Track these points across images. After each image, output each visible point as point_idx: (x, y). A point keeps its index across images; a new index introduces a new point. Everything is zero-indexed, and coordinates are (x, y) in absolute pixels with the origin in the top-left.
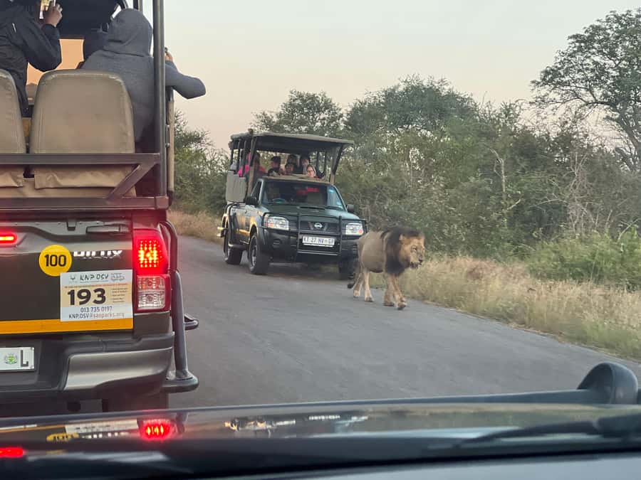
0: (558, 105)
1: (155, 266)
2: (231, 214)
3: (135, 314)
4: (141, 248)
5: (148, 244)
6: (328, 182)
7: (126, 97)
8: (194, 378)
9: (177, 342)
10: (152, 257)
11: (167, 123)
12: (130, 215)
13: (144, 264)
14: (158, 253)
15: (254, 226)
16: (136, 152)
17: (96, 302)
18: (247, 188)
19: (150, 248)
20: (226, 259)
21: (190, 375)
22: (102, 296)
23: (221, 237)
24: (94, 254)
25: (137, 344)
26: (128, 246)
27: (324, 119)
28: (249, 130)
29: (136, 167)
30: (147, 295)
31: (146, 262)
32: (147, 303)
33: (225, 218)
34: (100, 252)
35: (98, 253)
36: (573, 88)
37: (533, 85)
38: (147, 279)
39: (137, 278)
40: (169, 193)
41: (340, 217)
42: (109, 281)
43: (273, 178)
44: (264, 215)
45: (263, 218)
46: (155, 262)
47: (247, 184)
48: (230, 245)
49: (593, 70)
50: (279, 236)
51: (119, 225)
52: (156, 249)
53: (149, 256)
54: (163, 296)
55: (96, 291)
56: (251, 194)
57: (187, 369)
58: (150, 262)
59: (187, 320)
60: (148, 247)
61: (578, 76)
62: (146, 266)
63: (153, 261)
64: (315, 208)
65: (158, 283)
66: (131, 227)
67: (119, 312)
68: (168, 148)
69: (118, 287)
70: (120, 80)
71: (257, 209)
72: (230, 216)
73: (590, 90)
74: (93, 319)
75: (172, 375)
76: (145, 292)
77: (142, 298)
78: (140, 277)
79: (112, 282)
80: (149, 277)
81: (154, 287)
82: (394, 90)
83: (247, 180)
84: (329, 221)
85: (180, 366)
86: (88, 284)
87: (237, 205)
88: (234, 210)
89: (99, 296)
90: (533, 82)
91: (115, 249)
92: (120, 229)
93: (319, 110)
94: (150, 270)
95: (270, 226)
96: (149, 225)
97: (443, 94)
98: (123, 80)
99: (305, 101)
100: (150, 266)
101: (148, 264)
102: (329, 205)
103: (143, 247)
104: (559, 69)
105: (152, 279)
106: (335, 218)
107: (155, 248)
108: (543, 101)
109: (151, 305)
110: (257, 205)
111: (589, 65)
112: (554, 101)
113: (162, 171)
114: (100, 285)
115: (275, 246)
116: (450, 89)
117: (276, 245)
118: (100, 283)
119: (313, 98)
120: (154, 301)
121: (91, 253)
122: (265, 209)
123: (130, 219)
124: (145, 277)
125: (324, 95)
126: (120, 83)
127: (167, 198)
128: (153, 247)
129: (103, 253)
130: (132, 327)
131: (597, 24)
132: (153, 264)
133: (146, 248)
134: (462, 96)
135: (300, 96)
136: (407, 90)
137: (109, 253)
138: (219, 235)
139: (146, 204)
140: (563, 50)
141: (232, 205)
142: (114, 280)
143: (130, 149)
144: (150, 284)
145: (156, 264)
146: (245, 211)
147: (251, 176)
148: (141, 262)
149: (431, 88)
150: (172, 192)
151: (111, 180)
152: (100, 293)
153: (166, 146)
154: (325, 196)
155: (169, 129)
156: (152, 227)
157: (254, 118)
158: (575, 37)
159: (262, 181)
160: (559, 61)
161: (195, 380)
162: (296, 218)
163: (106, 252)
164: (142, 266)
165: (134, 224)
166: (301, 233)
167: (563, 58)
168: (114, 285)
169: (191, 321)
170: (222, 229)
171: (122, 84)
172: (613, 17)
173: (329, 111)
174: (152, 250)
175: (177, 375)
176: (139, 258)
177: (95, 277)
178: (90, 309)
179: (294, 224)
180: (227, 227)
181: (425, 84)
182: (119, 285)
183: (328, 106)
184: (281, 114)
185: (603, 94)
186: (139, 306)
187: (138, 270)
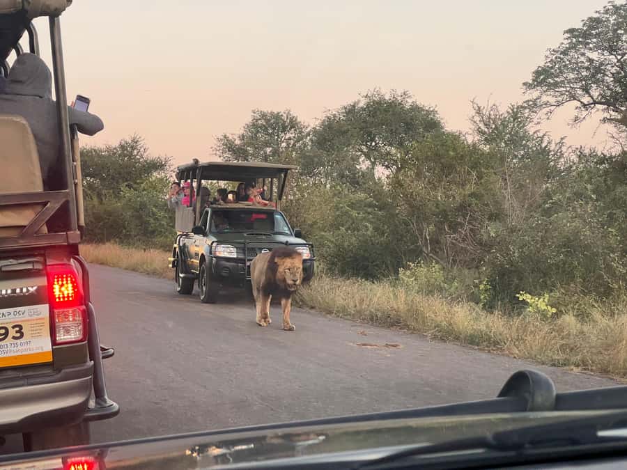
0: (552, 108)
1: (71, 299)
2: (181, 244)
3: (54, 347)
4: (56, 283)
5: (62, 278)
6: (274, 208)
7: (31, 137)
8: (115, 404)
9: (95, 371)
10: (68, 290)
11: (73, 161)
12: (42, 252)
13: (59, 298)
14: (73, 286)
15: (202, 255)
16: (45, 190)
17: (14, 338)
18: (195, 217)
19: (65, 282)
20: (179, 289)
21: (109, 402)
22: (20, 331)
23: (173, 267)
24: (9, 291)
25: (59, 376)
26: (43, 281)
27: (290, 139)
28: (194, 160)
29: (46, 205)
30: (64, 327)
31: (61, 296)
32: (64, 335)
33: (175, 248)
34: (15, 290)
35: (14, 291)
36: (568, 89)
37: (525, 87)
38: (63, 312)
39: (53, 312)
40: (80, 228)
41: (287, 242)
42: (27, 317)
43: (219, 206)
44: (212, 244)
45: (211, 247)
46: (70, 295)
47: (195, 214)
48: (181, 275)
49: (588, 69)
50: (228, 264)
51: (33, 262)
52: (71, 283)
53: (63, 290)
54: (81, 327)
55: (13, 327)
56: (199, 224)
57: (106, 397)
58: (66, 295)
59: (103, 349)
60: (62, 281)
61: (572, 76)
62: (62, 300)
63: (68, 294)
64: (261, 234)
65: (74, 315)
66: (44, 264)
67: (38, 346)
68: (76, 185)
69: (35, 322)
70: (24, 122)
71: (205, 238)
72: (180, 247)
73: (586, 90)
74: (13, 354)
75: (92, 404)
76: (61, 324)
77: (59, 332)
78: (56, 311)
79: (30, 318)
80: (65, 310)
81: (71, 319)
82: (354, 106)
83: (194, 211)
84: (276, 246)
85: (99, 395)
86: (5, 321)
87: (187, 235)
88: (183, 241)
89: (17, 332)
90: (524, 84)
91: (30, 286)
92: (33, 266)
93: (284, 130)
94: (66, 304)
95: (218, 254)
96: (63, 260)
97: (407, 106)
98: (27, 121)
99: (269, 120)
100: (66, 299)
101: (64, 297)
102: (276, 230)
103: (58, 281)
104: (552, 68)
105: (68, 311)
106: (281, 243)
107: (69, 282)
108: (536, 104)
109: (69, 337)
110: (205, 235)
111: (583, 62)
112: (547, 104)
113: (72, 207)
114: (17, 322)
115: (224, 274)
116: (413, 102)
117: (225, 272)
118: (18, 319)
119: (277, 117)
120: (71, 333)
121: (7, 291)
122: (213, 237)
123: (43, 255)
124: (61, 310)
125: (288, 113)
126: (24, 125)
127: (79, 232)
128: (67, 281)
129: (18, 291)
130: (51, 360)
131: (596, 15)
132: (68, 297)
133: (60, 283)
134: (427, 109)
135: (264, 116)
136: (368, 105)
137: (24, 290)
138: (171, 266)
139: (59, 240)
140: (555, 47)
141: (181, 235)
142: (31, 316)
143: (39, 188)
144: (66, 316)
145: (72, 296)
146: (194, 241)
147: (198, 205)
148: (57, 296)
149: (393, 102)
150: (82, 227)
151: (23, 218)
152: (17, 329)
153: (74, 182)
154: (272, 222)
155: (75, 166)
156: (65, 261)
157: (215, 142)
158: (571, 31)
159: (210, 210)
160: (549, 60)
161: (116, 406)
162: (242, 245)
163: (22, 289)
164: (57, 300)
165: (47, 261)
166: (248, 260)
167: (554, 57)
168: (31, 320)
169: (107, 350)
170: (172, 259)
171: (27, 126)
172: (611, 7)
173: (295, 130)
174: (67, 283)
175: (96, 403)
176: (54, 292)
177: (12, 313)
178: (9, 346)
179: (241, 251)
180: (178, 257)
181: (387, 98)
182: (37, 320)
183: (293, 124)
184: (243, 136)
185: (600, 94)
186: (57, 338)
187: (54, 305)
